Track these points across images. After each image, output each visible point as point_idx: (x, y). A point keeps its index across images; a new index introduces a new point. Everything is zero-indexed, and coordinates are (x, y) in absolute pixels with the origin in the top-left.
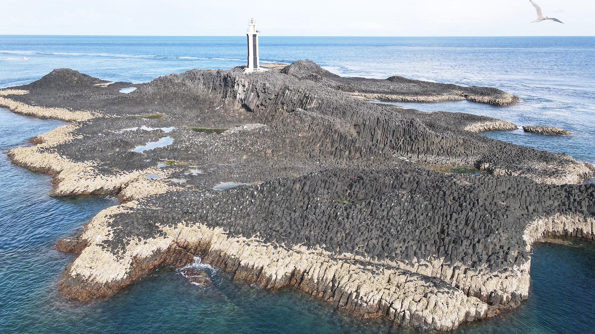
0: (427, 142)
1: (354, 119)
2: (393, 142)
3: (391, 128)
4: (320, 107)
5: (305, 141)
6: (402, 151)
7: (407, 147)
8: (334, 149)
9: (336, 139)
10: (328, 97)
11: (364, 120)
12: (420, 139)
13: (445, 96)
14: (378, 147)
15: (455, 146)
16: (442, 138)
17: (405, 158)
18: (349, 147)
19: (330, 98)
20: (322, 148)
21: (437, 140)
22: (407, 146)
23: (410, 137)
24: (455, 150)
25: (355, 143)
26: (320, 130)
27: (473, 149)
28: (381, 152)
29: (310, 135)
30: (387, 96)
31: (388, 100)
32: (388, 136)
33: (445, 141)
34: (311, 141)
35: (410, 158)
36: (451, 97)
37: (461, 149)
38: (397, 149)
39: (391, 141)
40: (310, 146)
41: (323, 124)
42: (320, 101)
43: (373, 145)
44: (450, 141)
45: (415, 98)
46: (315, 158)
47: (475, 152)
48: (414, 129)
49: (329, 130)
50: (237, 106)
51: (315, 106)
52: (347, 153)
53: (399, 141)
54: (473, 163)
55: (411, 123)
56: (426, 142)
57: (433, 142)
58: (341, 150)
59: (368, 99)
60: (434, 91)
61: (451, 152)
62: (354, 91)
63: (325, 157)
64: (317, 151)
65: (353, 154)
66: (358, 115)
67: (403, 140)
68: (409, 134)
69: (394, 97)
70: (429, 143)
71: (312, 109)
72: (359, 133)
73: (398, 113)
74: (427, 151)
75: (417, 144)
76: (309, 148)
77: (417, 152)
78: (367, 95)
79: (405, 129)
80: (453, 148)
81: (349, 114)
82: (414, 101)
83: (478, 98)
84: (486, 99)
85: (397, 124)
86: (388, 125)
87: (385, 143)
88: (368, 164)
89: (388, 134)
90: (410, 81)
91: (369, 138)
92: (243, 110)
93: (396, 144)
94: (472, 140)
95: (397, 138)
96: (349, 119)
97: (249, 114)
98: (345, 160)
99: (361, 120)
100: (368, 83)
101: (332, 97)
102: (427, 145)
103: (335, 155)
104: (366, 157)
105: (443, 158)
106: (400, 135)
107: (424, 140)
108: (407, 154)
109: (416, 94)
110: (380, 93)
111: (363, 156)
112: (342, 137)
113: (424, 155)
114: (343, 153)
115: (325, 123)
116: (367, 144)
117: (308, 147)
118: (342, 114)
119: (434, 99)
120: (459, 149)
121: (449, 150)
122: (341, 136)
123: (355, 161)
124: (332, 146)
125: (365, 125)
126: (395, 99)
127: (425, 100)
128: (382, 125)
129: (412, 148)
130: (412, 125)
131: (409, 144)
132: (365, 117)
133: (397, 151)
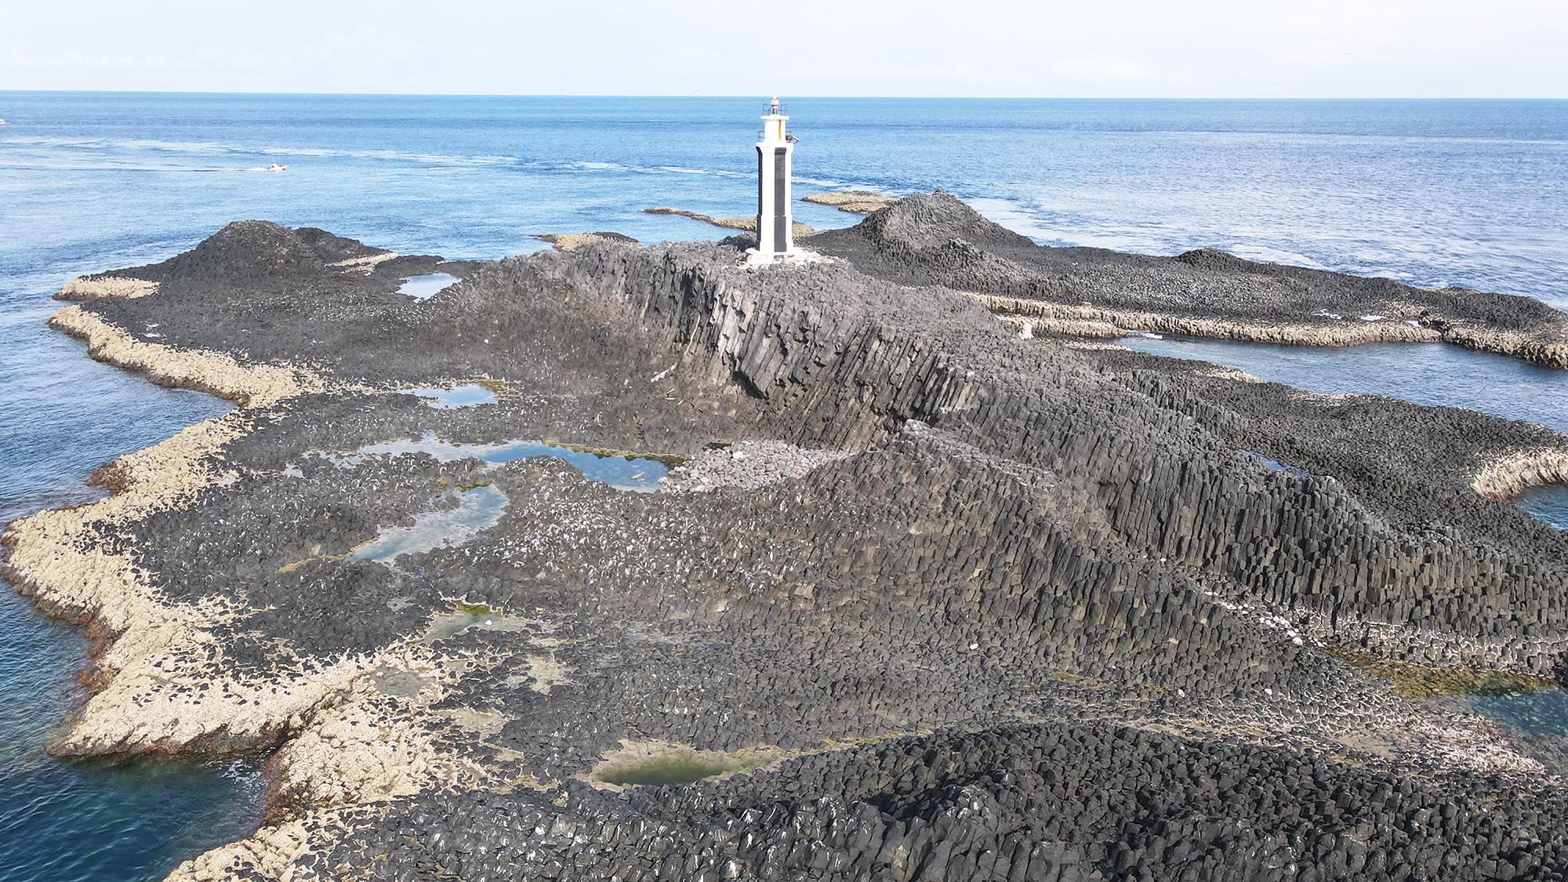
0: (1370, 572)
1: (1100, 463)
2: (1237, 554)
3: (1230, 503)
4: (982, 413)
5: (929, 553)
6: (1270, 592)
7: (1290, 580)
8: (1031, 594)
9: (1039, 556)
10: (1011, 375)
11: (1134, 467)
12: (1343, 557)
13: (1371, 325)
14: (1193, 601)
15: (1478, 590)
16: (1428, 559)
17: (1283, 621)
18: (1087, 592)
19: (1019, 381)
20: (989, 587)
21: (1407, 566)
22: (1291, 574)
23: (1303, 544)
24: (1476, 607)
25: (1109, 580)
26: (985, 516)
27: (1546, 604)
28: (1204, 621)
29: (947, 531)
30: (1182, 322)
31: (1185, 335)
32: (1221, 529)
33: (1436, 569)
34: (950, 554)
35: (1304, 621)
36: (1392, 329)
37: (1499, 605)
38: (1252, 583)
39: (1229, 549)
40: (947, 573)
41: (996, 494)
42: (983, 392)
43: (1176, 593)
44: (1458, 570)
45: (1274, 331)
46: (966, 628)
47: (1554, 617)
48: (1317, 515)
49: (1014, 519)
50: (719, 375)
51: (968, 408)
52: (1080, 613)
53: (1262, 554)
54: (1549, 664)
55: (1305, 490)
56: (1363, 570)
57: (1393, 572)
58: (1057, 602)
59: (1123, 332)
60: (1332, 307)
61: (1461, 615)
63: (1000, 622)
64: (972, 595)
65: (1101, 618)
66: (1114, 451)
67: (1273, 549)
68: (1299, 531)
69: (1206, 325)
70: (1377, 575)
71: (955, 418)
72: (1114, 511)
73: (1236, 416)
74: (1370, 603)
75: (1330, 574)
76: (943, 583)
77: (1330, 604)
78: (1121, 315)
79: (1281, 512)
80: (1468, 599)
81: (1082, 445)
82: (1270, 343)
83: (1484, 336)
84: (1511, 339)
85: (1253, 489)
86: (1220, 490)
87: (1208, 556)
88: (1156, 670)
89: (1218, 523)
90: (1251, 267)
91: (1151, 529)
92: (735, 390)
93: (1249, 561)
94: (1542, 568)
95: (1253, 540)
96: (1082, 461)
97: (753, 402)
98: (1072, 641)
99: (1125, 468)
100: (1118, 271)
101: (1023, 377)
102: (1369, 579)
103: (1035, 619)
104: (1151, 636)
105: (1431, 634)
106: (1264, 530)
107: (1354, 561)
108: (1291, 607)
109: (1277, 316)
110: (1162, 310)
111: (1139, 632)
112: (1062, 552)
113: (1359, 617)
114: (1064, 612)
115: (1001, 488)
116: (1154, 584)
117: (941, 577)
118: (1057, 442)
119: (1337, 336)
120: (1492, 603)
121: (1454, 608)
122: (1060, 545)
123: (1110, 650)
124: (1026, 579)
125: (1136, 485)
126: (1209, 331)
127: (1306, 339)
128: (1197, 488)
129: (1310, 584)
130: (1309, 497)
131: (1299, 570)
132: (1139, 458)
133: (1254, 591)
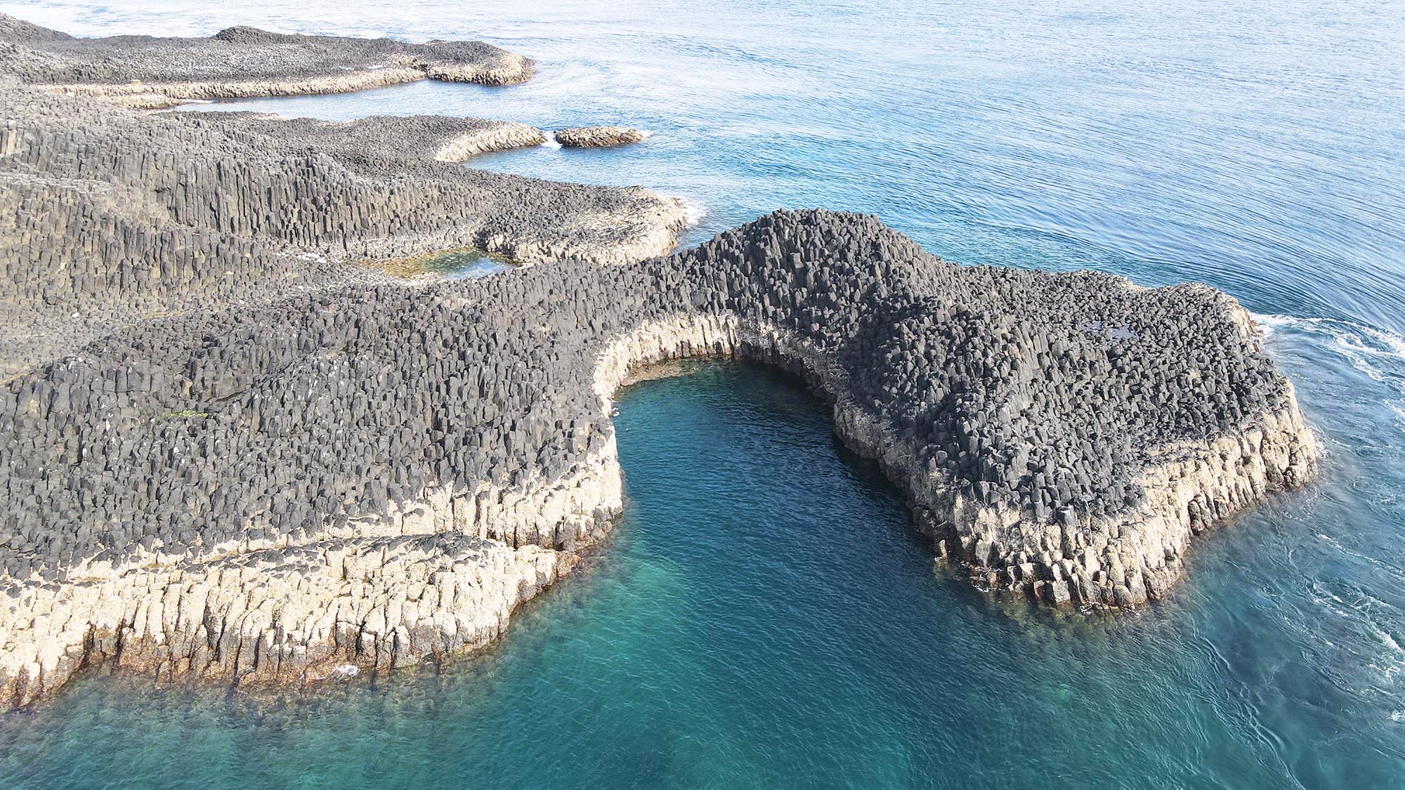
0: (359, 208)
1: (151, 174)
2: (273, 220)
3: (259, 185)
4: (34, 153)
5: (15, 260)
6: (302, 239)
7: (312, 228)
8: (114, 269)
9: (111, 241)
10: (52, 120)
11: (180, 173)
12: (341, 203)
13: (376, 73)
14: (236, 243)
15: (425, 206)
16: (392, 192)
17: (313, 255)
18: (157, 256)
19: (61, 124)
20: (77, 273)
21: (380, 200)
22: (312, 223)
23: (314, 201)
24: (425, 216)
25: (171, 244)
26: (56, 223)
27: (463, 206)
28: (248, 255)
29: (26, 241)
30: (227, 86)
31: (233, 97)
32: (258, 205)
33: (398, 198)
34: (35, 256)
35: (327, 252)
36: (391, 73)
37: (439, 212)
38: (288, 237)
39: (268, 218)
40: (36, 271)
41: (61, 204)
42: (29, 136)
43: (223, 241)
44: (411, 196)
45: (304, 84)
46: (65, 305)
47: (469, 213)
48: (318, 180)
49: (83, 220)
51: (19, 151)
52: (156, 272)
53: (290, 215)
54: (471, 239)
55: (308, 166)
56: (355, 208)
57: (373, 205)
58: (135, 269)
59: (176, 101)
60: (347, 62)
61: (417, 222)
62: (127, 80)
63: (94, 295)
64: (63, 282)
65: (173, 272)
66: (159, 164)
67: (296, 210)
68: (310, 194)
69: (247, 86)
70: (363, 209)
71: (9, 162)
72: (174, 210)
73: (268, 138)
74: (364, 228)
75: (335, 217)
76: (34, 279)
77: (340, 235)
78: (171, 87)
79: (295, 184)
80: (419, 212)
81: (131, 163)
82: (303, 94)
83: (452, 70)
84: (469, 71)
85: (273, 172)
86: (250, 178)
87: (255, 226)
88: (221, 293)
89: (255, 201)
90: (279, 39)
91: (208, 217)
93: (283, 222)
94: (459, 186)
95: (282, 208)
96: (136, 176)
98: (155, 293)
99: (173, 175)
100: (162, 51)
101: (64, 120)
102: (360, 214)
103: (121, 286)
104: (213, 273)
105: (403, 238)
106: (287, 199)
107: (348, 204)
108: (318, 245)
109: (304, 73)
110: (207, 78)
111: (204, 273)
112: (128, 234)
113: (359, 239)
114: (144, 274)
115: (64, 200)
116: (205, 240)
117: (31, 276)
118: (109, 165)
119: (352, 83)
120: (434, 212)
121: (413, 219)
122: (125, 230)
123: (186, 289)
124: (106, 261)
125: (185, 186)
126: (251, 92)
127: (329, 88)
128: (233, 179)
129: (325, 226)
130: (310, 169)
131: (316, 219)
132: (181, 165)
133: (291, 242)
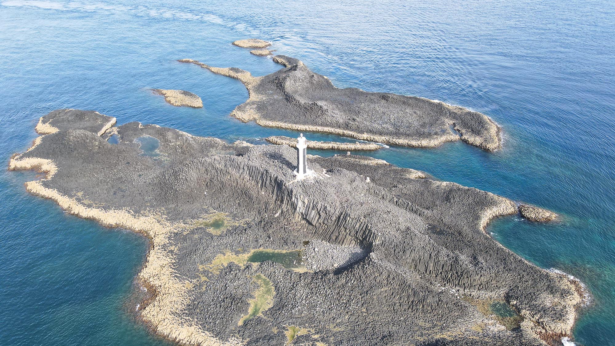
1: (412, 256)
3: (440, 262)
4: (383, 244)
5: (387, 295)
6: (451, 283)
8: (410, 303)
9: (410, 293)
11: (419, 256)
17: (454, 291)
18: (422, 303)
20: (401, 302)
21: (477, 278)
22: (455, 280)
23: (457, 273)
25: (426, 300)
26: (397, 285)
27: (502, 281)
29: (390, 289)
31: (395, 145)
32: (439, 268)
33: (483, 277)
34: (391, 294)
35: (458, 290)
37: (494, 283)
39: (441, 273)
40: (391, 299)
42: (383, 239)
44: (487, 277)
46: (399, 314)
47: (504, 284)
48: (459, 266)
49: (403, 285)
50: (298, 218)
51: (379, 242)
52: (421, 307)
53: (448, 275)
54: (503, 295)
55: (456, 259)
61: (488, 287)
62: (362, 132)
63: (405, 311)
64: (398, 305)
65: (425, 307)
66: (415, 253)
68: (456, 270)
69: (401, 141)
71: (377, 246)
72: (416, 265)
74: (471, 286)
75: (463, 280)
76: (391, 302)
77: (463, 287)
78: (376, 138)
79: (451, 265)
80: (489, 283)
82: (418, 147)
83: (471, 139)
84: (478, 141)
86: (438, 260)
87: (437, 274)
88: (438, 319)
91: (424, 269)
92: (304, 222)
95: (446, 271)
96: (408, 256)
97: (311, 227)
98: (421, 314)
102: (471, 281)
103: (412, 309)
105: (483, 292)
106: (448, 269)
107: (467, 277)
108: (455, 287)
111: (434, 311)
113: (469, 289)
114: (418, 307)
115: (399, 277)
118: (402, 251)
119: (435, 143)
121: (486, 285)
122: (415, 291)
123: (429, 315)
124: (408, 299)
125: (420, 259)
128: (433, 259)
129: (459, 282)
130: (457, 262)
133: (447, 283)
